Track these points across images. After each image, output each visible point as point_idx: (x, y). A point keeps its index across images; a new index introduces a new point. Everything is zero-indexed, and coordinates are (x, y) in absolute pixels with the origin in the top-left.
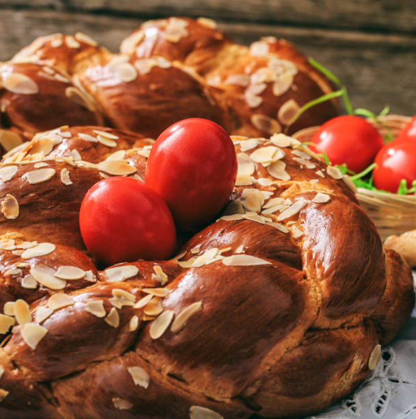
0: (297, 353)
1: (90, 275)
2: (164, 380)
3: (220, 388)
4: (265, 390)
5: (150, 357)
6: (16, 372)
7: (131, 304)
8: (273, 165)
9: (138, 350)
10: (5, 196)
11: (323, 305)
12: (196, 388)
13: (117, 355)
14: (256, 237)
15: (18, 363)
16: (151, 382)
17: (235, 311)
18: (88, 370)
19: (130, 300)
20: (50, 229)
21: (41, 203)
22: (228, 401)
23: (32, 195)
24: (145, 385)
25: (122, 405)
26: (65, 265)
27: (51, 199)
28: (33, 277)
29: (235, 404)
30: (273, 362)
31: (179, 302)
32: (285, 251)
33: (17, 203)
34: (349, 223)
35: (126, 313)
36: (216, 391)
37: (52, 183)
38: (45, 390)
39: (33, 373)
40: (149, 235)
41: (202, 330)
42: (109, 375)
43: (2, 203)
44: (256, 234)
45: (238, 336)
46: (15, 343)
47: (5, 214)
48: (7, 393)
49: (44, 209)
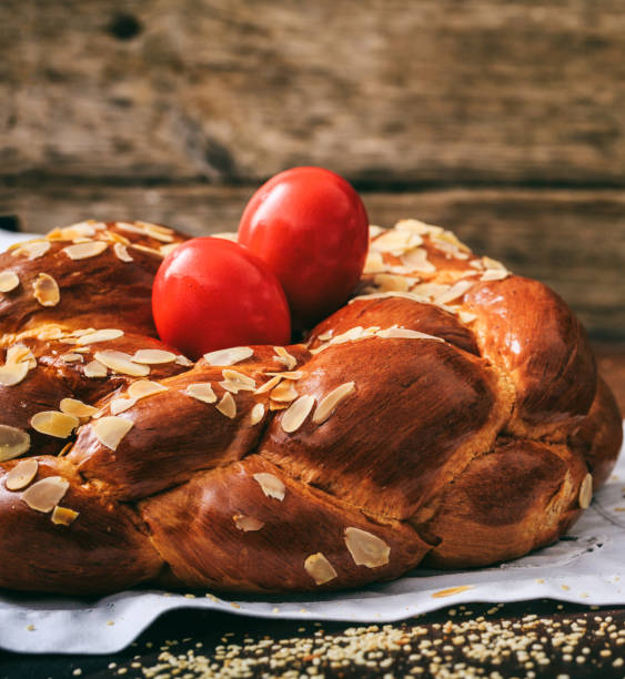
0: (489, 462)
1: (183, 361)
2: (305, 492)
3: (385, 505)
4: (447, 512)
5: (281, 462)
6: (86, 487)
7: (250, 388)
8: (407, 253)
9: (264, 451)
10: (37, 277)
11: (518, 400)
12: (352, 503)
13: (235, 459)
14: (414, 315)
15: (86, 475)
16: (288, 492)
17: (403, 394)
18: (193, 481)
19: (249, 384)
20: (106, 321)
21: (90, 285)
22: (396, 524)
23: (76, 274)
24: (280, 497)
25: (248, 524)
26: (144, 348)
27: (105, 280)
28: (100, 363)
29: (405, 530)
30: (458, 471)
31: (321, 384)
33: (55, 284)
34: (540, 300)
35: (245, 401)
36: (380, 508)
37: (105, 259)
38: (130, 512)
39: (111, 487)
40: (259, 319)
41: (358, 419)
42: (225, 485)
43: (35, 285)
44: (413, 311)
45: (410, 427)
46: (83, 447)
47: (40, 300)
48: (76, 514)
49: (96, 294)
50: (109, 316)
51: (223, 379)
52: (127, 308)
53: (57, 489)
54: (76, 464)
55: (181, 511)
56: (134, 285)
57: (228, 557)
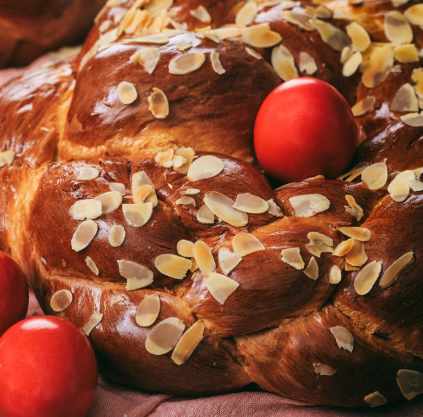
1: (273, 206)
2: (370, 339)
5: (352, 314)
7: (330, 250)
9: (337, 303)
10: (151, 90)
12: (404, 348)
13: (314, 310)
15: (198, 316)
16: (356, 343)
18: (281, 327)
19: (328, 245)
20: (203, 128)
21: (192, 97)
23: (181, 88)
24: (350, 348)
25: (323, 370)
26: (242, 191)
27: (204, 92)
28: (209, 209)
33: (165, 98)
35: (326, 261)
37: (204, 72)
38: (231, 346)
39: (218, 328)
41: (415, 286)
42: (308, 334)
43: (150, 99)
46: (196, 292)
47: (153, 113)
49: (195, 104)
50: (207, 123)
51: (308, 241)
52: (220, 116)
54: (191, 306)
55: (271, 351)
57: (305, 388)
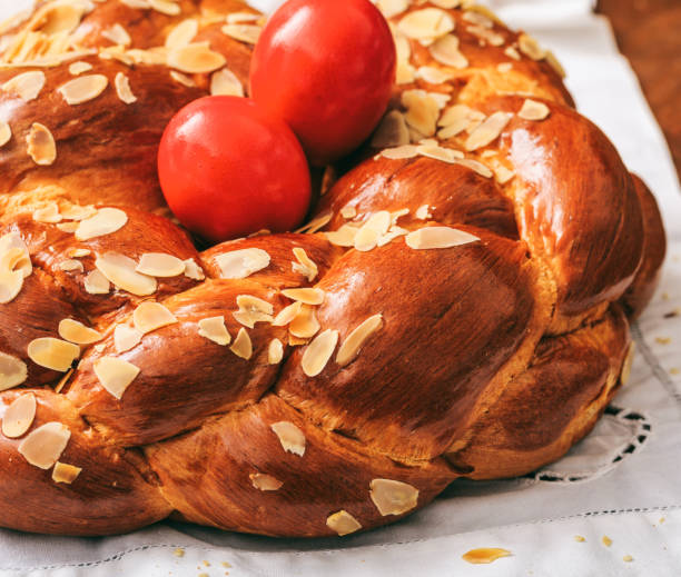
0: (527, 380)
2: (328, 440)
3: (413, 447)
4: (479, 443)
5: (303, 404)
6: (89, 433)
7: (267, 318)
8: (437, 42)
9: (282, 392)
10: (31, 127)
11: (560, 298)
12: (378, 449)
13: (251, 401)
14: (446, 189)
15: (90, 419)
16: (309, 444)
17: (435, 326)
18: (205, 427)
19: (266, 312)
21: (90, 135)
22: (425, 465)
23: (73, 123)
24: (301, 451)
25: (266, 484)
26: (149, 250)
27: (106, 128)
28: (101, 274)
29: (435, 468)
30: (493, 400)
31: (345, 315)
32: (490, 208)
33: (51, 137)
34: (585, 156)
35: (262, 334)
36: (409, 452)
37: (105, 100)
38: (138, 460)
39: (116, 434)
41: (386, 360)
42: (241, 435)
43: (29, 138)
44: (445, 184)
45: (442, 367)
46: (85, 386)
47: (34, 158)
48: (79, 470)
49: (95, 145)
50: (111, 170)
51: (237, 308)
52: (130, 160)
53: (58, 438)
54: (78, 406)
55: (192, 462)
56: (139, 131)
57: (244, 512)
